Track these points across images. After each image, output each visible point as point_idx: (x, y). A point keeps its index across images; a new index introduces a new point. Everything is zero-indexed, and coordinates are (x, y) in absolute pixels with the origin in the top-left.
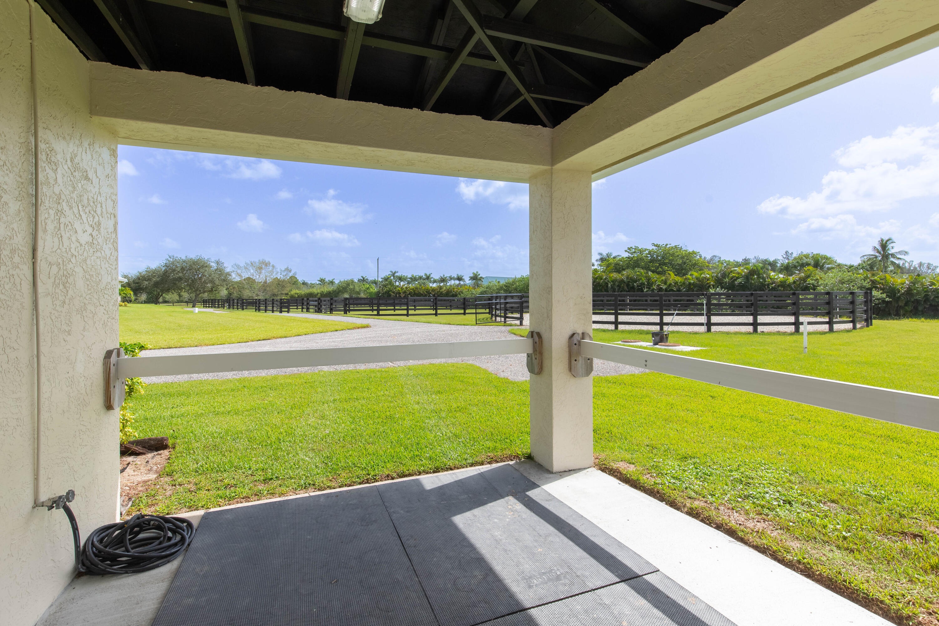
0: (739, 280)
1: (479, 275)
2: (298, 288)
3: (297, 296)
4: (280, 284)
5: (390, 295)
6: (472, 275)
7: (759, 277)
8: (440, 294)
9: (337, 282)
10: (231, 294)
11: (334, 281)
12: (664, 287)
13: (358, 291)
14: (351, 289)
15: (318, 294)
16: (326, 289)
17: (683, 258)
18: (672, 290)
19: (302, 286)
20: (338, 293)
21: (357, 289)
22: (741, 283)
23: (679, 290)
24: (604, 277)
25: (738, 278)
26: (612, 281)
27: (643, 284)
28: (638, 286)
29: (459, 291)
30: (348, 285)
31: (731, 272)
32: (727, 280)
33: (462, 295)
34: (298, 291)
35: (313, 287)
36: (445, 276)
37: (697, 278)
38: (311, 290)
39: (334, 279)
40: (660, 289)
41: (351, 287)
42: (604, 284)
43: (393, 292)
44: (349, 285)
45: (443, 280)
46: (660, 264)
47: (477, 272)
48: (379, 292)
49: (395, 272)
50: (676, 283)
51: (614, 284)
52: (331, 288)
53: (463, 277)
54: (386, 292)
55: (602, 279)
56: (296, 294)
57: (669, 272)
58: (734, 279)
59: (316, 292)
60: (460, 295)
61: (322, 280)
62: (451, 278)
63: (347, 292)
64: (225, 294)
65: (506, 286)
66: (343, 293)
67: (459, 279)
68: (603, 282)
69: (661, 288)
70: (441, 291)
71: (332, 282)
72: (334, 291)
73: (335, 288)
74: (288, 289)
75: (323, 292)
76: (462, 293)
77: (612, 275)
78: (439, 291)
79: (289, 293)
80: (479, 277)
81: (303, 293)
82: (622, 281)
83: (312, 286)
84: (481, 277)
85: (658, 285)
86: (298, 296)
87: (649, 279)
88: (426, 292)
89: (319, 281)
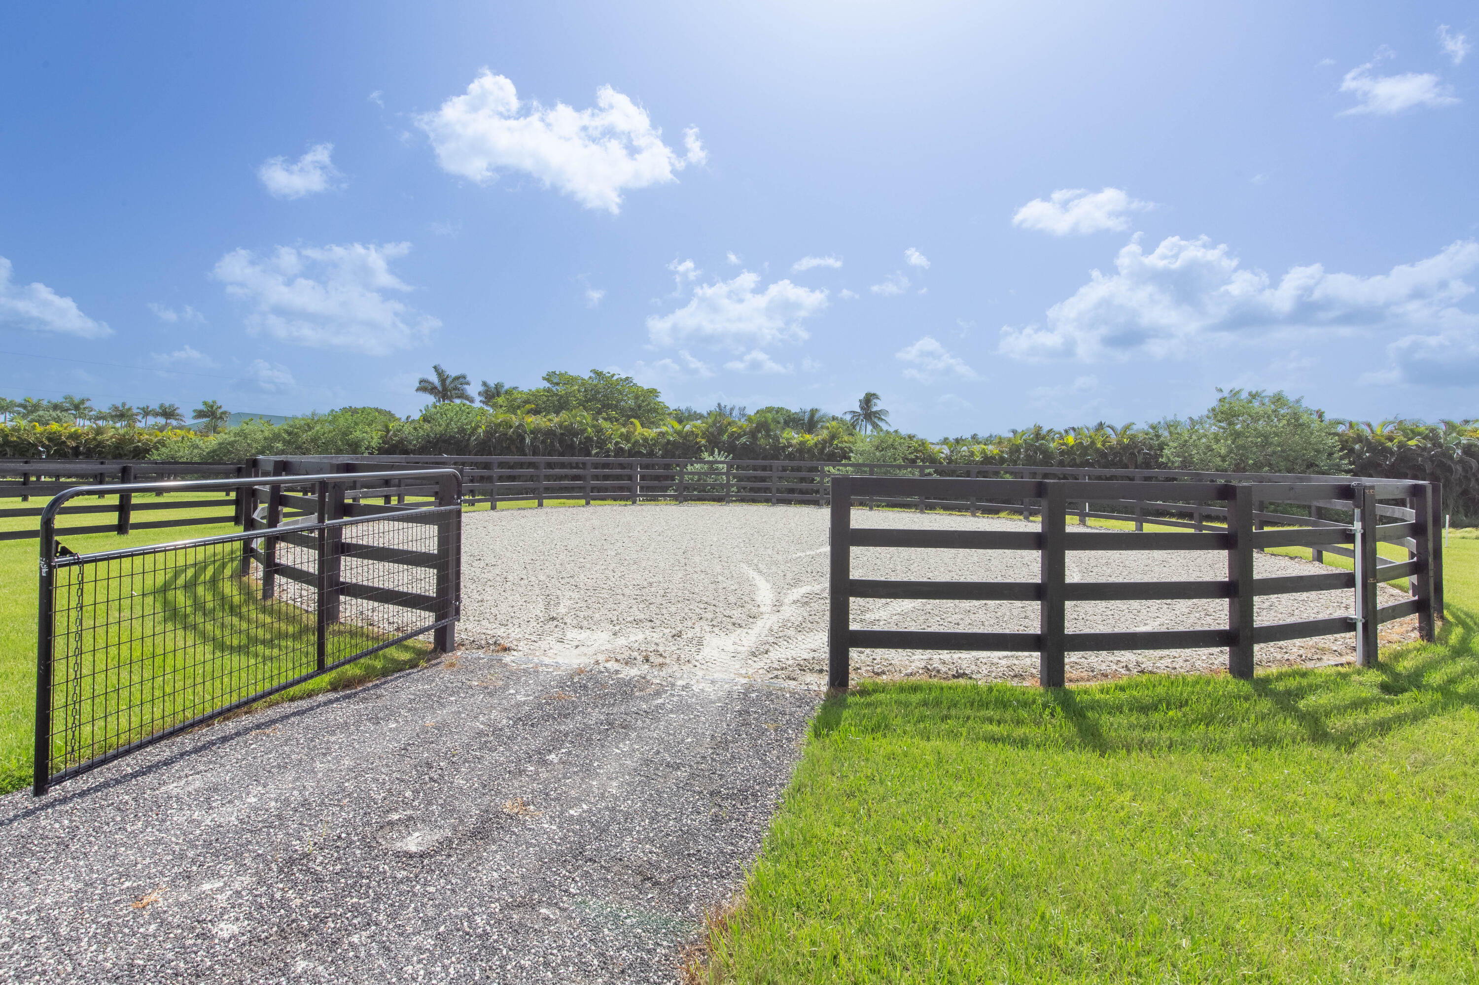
0: (743, 440)
1: (220, 407)
6: (202, 407)
7: (768, 436)
8: (97, 446)
12: (626, 446)
17: (637, 397)
18: (639, 454)
22: (745, 443)
23: (651, 454)
24: (517, 424)
25: (740, 436)
26: (532, 432)
27: (589, 439)
28: (580, 442)
29: (155, 440)
31: (729, 424)
32: (725, 437)
33: (163, 449)
36: (126, 407)
37: (679, 433)
40: (619, 452)
42: (515, 437)
45: (121, 414)
46: (603, 406)
47: (217, 401)
50: (645, 440)
51: (535, 438)
53: (179, 411)
55: (511, 427)
57: (633, 420)
58: (734, 437)
60: (157, 449)
62: (146, 413)
65: (289, 434)
67: (168, 413)
68: (513, 433)
69: (621, 449)
70: (99, 438)
76: (164, 446)
77: (530, 420)
78: (95, 439)
80: (220, 411)
82: (550, 433)
84: (225, 413)
85: (617, 443)
87: (599, 430)
88: (49, 439)
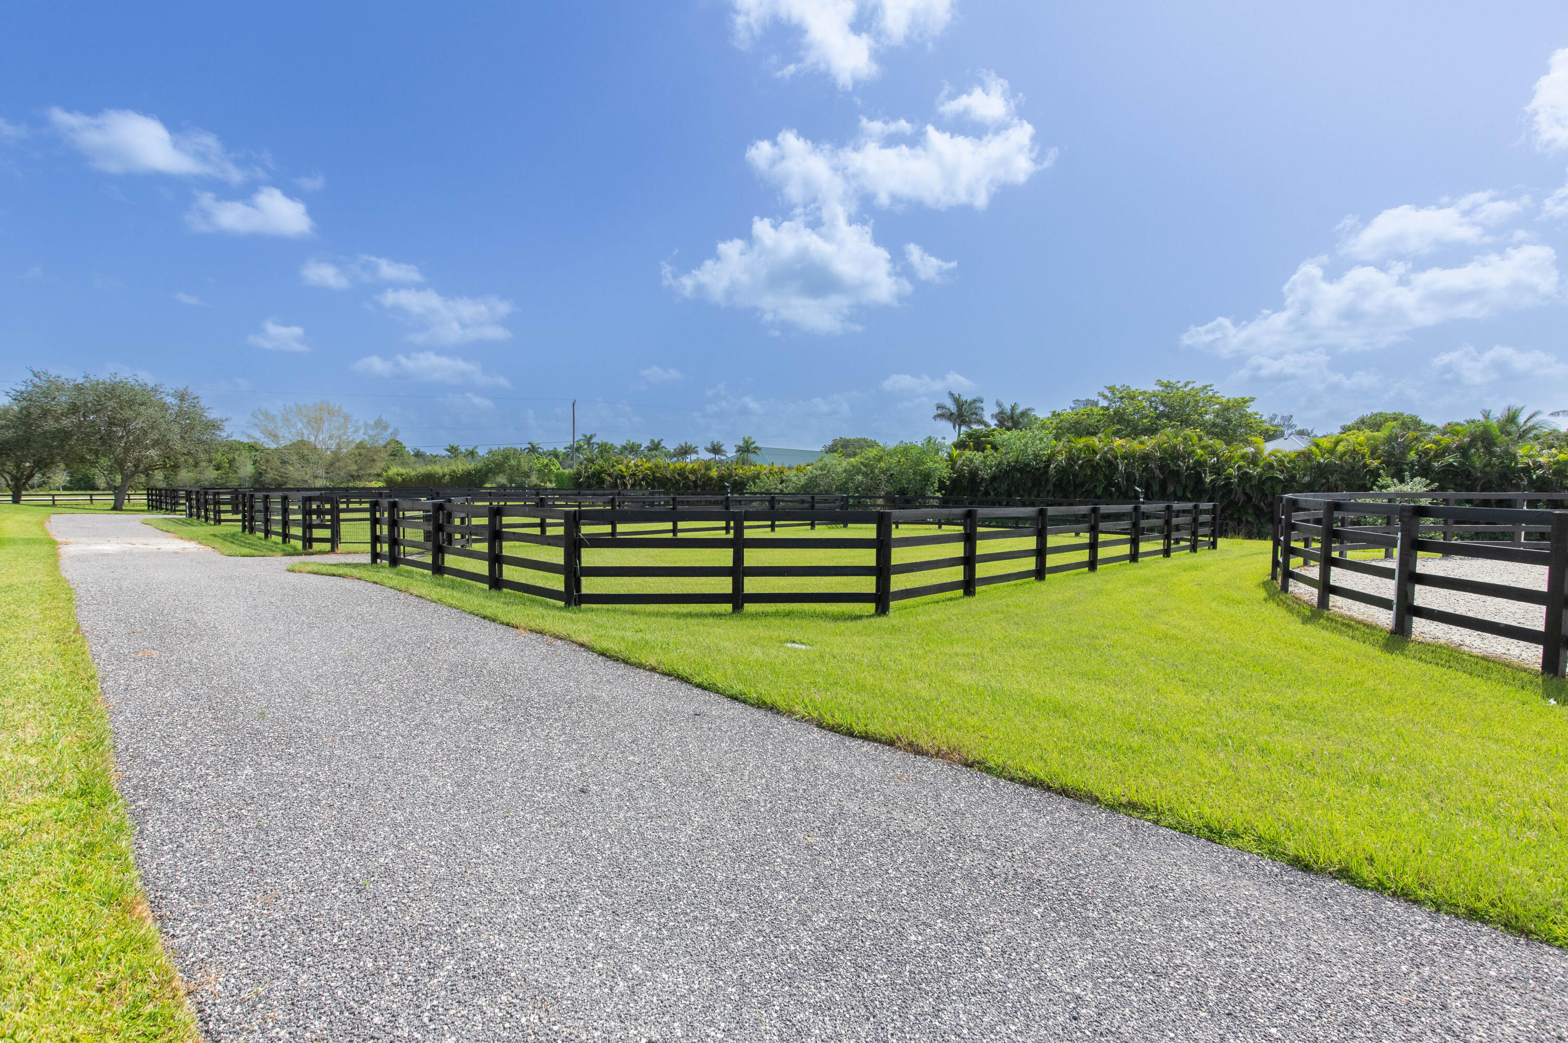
2: (404, 464)
3: (400, 479)
4: (365, 454)
5: (602, 481)
6: (741, 443)
9: (482, 452)
10: (260, 474)
11: (477, 450)
13: (527, 470)
14: (511, 468)
15: (444, 475)
16: (461, 466)
19: (413, 458)
20: (486, 475)
21: (525, 467)
28: (1188, 468)
30: (507, 458)
32: (1413, 456)
34: (402, 471)
35: (435, 462)
38: (429, 468)
39: (476, 447)
41: (513, 462)
42: (1102, 463)
43: (609, 475)
44: (509, 459)
47: (750, 438)
48: (579, 474)
49: (591, 437)
52: (470, 466)
53: (723, 448)
54: (594, 474)
56: (398, 475)
59: (440, 471)
61: (453, 448)
63: (504, 472)
64: (250, 475)
66: (496, 474)
71: (472, 454)
72: (478, 471)
73: (479, 465)
74: (383, 464)
75: (454, 471)
79: (384, 474)
81: (413, 473)
83: (434, 459)
86: (403, 480)
89: (447, 450)
